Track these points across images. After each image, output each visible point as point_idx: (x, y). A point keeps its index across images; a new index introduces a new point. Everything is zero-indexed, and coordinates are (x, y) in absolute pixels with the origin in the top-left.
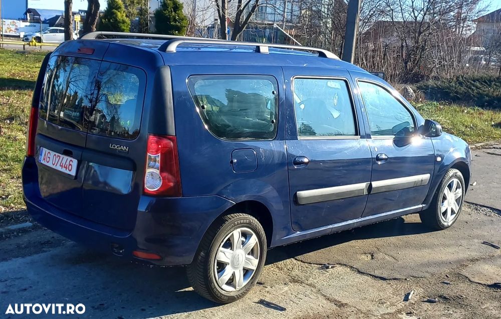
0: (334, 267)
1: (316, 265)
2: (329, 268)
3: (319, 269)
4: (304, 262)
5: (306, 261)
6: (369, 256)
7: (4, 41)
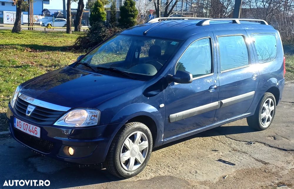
0: (254, 143)
1: (244, 142)
2: (252, 144)
3: (246, 144)
4: (236, 141)
5: (238, 140)
6: (273, 138)
7: (35, 27)
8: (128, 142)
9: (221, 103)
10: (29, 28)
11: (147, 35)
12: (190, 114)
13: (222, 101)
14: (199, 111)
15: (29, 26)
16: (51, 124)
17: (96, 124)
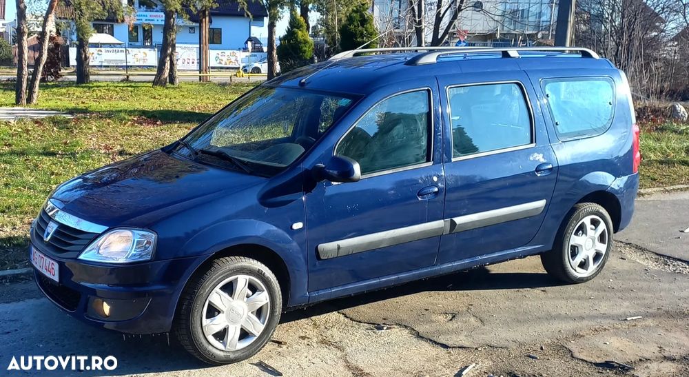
0: (390, 328)
2: (383, 329)
4: (353, 320)
6: (449, 317)
7: (212, 74)
8: (217, 297)
9: (453, 224)
10: (200, 77)
11: (307, 87)
12: (371, 243)
13: (454, 219)
14: (394, 238)
15: (200, 73)
16: (75, 256)
17: (149, 258)
